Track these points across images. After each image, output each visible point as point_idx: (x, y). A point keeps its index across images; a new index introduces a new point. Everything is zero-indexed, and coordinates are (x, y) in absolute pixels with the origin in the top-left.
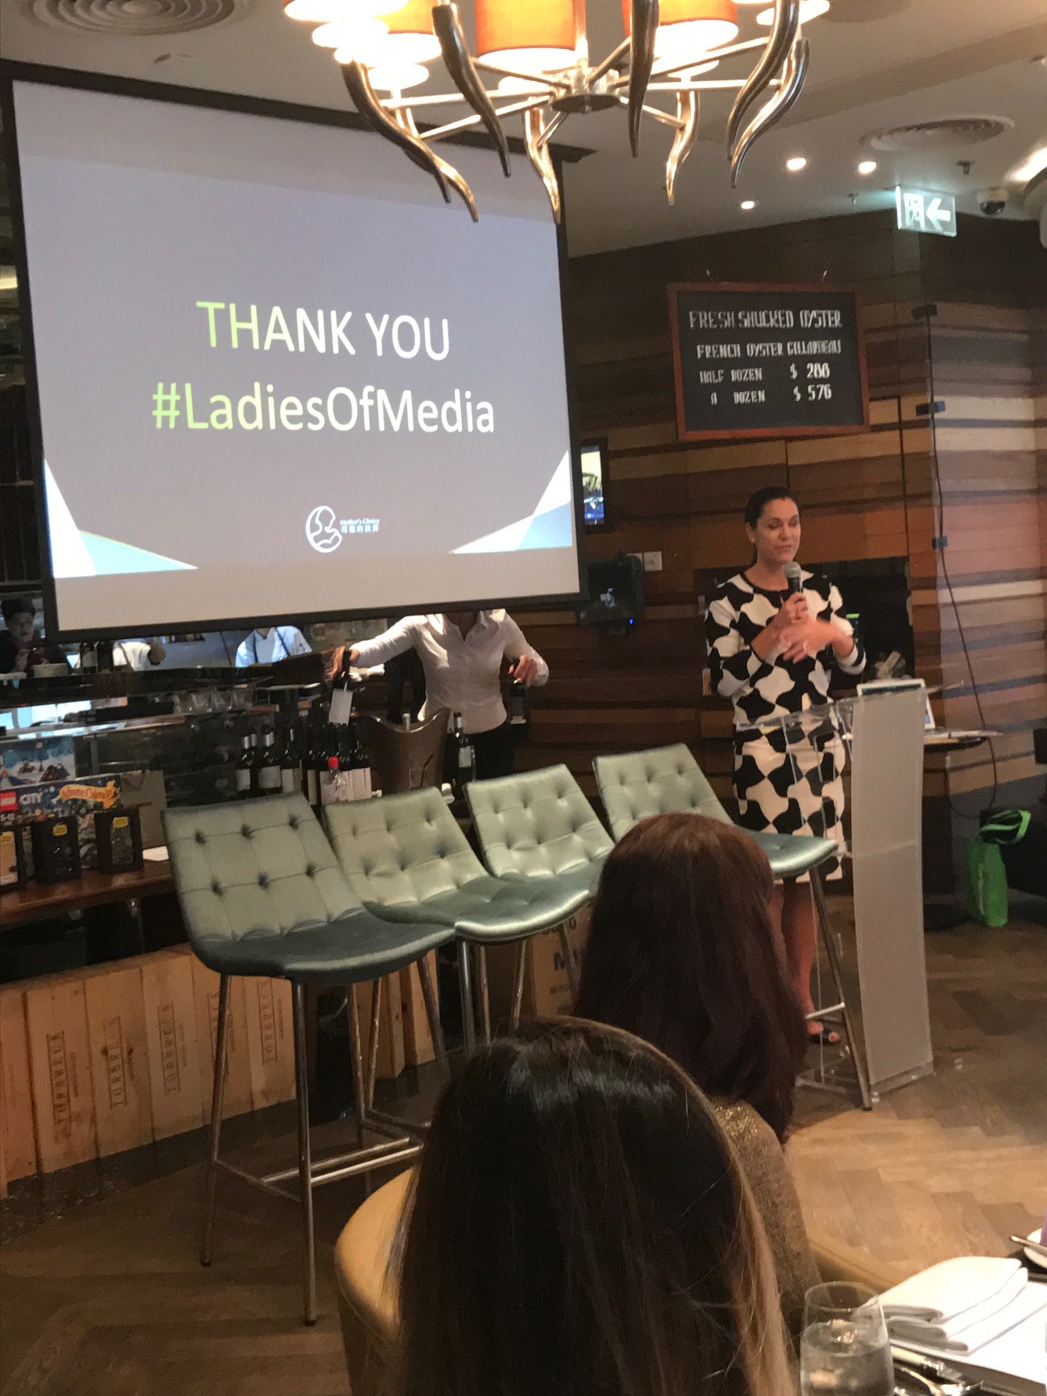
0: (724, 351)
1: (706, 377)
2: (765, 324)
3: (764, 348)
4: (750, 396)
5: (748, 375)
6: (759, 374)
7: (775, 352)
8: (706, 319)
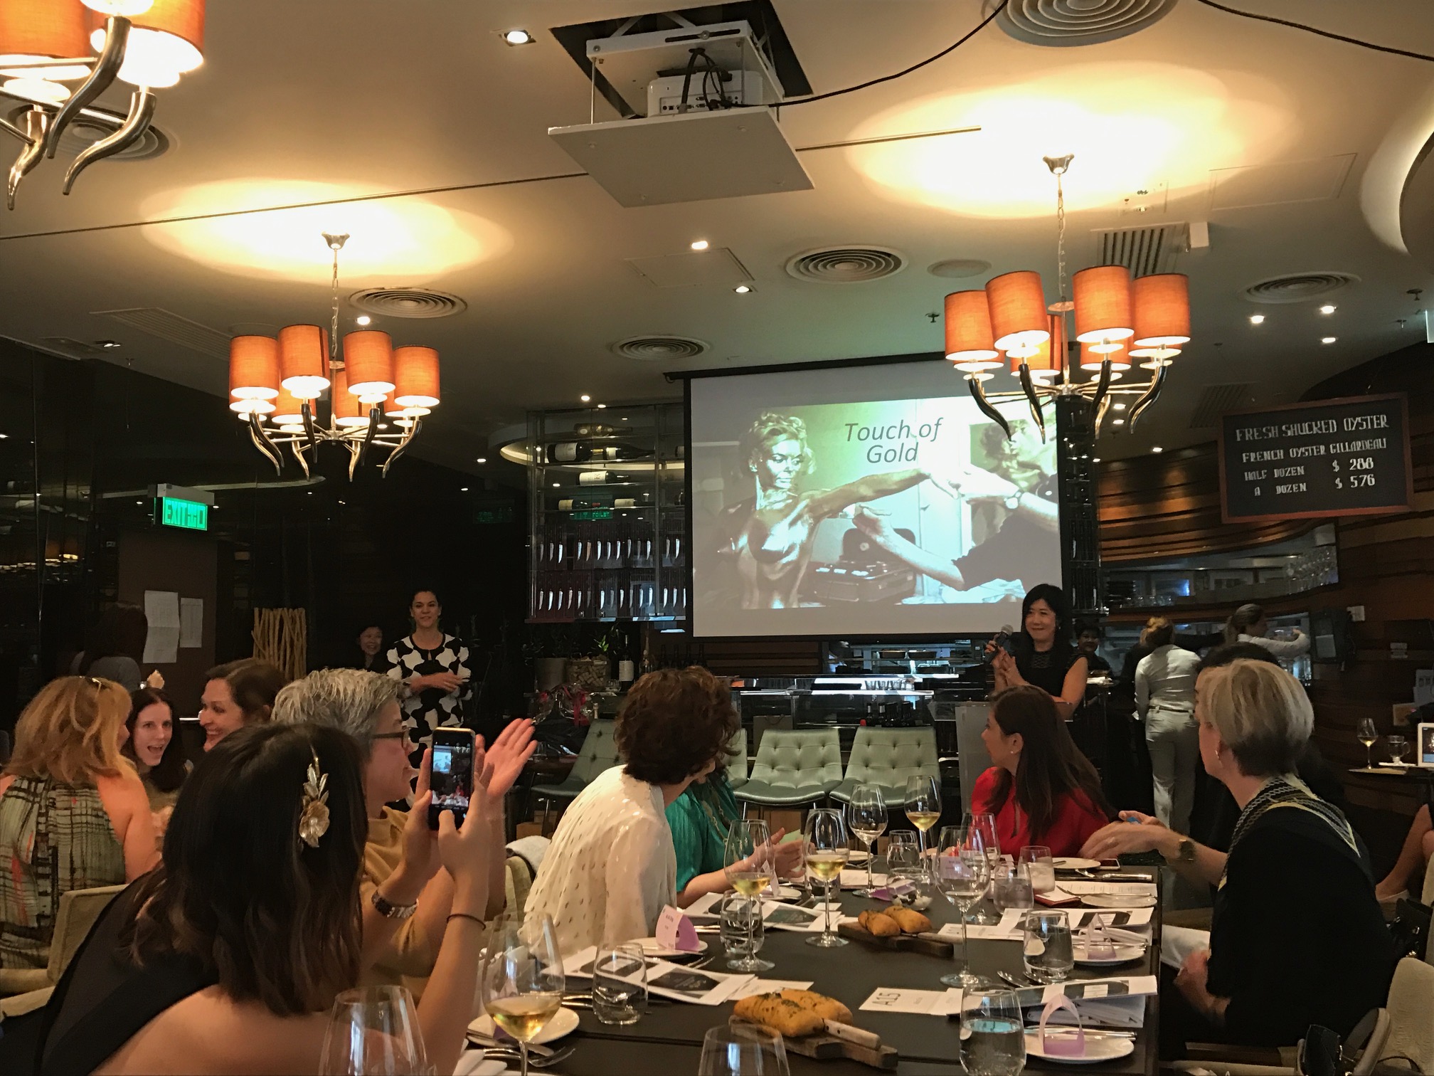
0: (1268, 456)
1: (1249, 476)
2: (1308, 433)
3: (1306, 450)
4: (1292, 487)
5: (1290, 472)
6: (1301, 470)
7: (1317, 452)
8: (1251, 434)
